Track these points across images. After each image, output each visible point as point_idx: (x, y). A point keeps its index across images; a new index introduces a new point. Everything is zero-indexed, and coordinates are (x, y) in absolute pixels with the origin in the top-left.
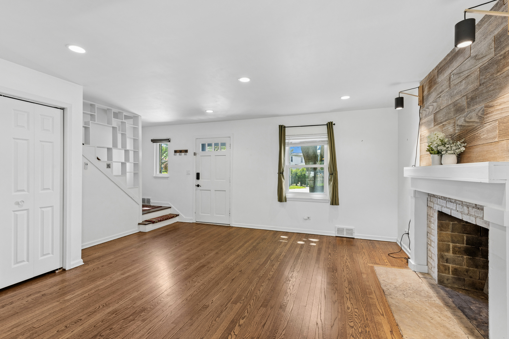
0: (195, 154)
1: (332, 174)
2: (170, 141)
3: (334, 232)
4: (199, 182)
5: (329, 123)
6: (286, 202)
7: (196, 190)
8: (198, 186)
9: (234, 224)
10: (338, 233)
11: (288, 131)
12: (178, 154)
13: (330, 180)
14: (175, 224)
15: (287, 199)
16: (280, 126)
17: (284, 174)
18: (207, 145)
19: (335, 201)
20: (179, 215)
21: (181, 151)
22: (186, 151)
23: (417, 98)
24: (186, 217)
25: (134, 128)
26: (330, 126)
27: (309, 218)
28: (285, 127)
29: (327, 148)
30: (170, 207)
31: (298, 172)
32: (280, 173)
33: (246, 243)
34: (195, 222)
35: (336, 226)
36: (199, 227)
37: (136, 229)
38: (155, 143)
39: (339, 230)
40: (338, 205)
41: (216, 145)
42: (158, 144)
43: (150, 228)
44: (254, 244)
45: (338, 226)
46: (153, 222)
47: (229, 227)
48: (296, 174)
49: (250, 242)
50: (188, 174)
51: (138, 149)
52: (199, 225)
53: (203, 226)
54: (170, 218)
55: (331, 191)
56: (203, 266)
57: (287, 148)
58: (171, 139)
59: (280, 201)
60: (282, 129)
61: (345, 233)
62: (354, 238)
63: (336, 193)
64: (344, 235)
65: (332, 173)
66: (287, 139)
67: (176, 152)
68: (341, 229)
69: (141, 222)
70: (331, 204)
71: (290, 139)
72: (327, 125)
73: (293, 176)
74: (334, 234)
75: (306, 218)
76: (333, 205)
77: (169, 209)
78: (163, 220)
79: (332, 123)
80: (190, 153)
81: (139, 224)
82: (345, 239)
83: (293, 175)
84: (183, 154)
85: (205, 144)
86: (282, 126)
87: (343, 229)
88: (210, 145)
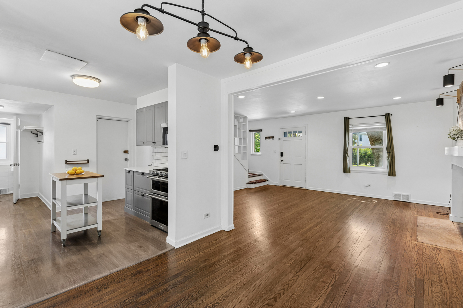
0: (279, 139)
1: (390, 153)
2: (262, 131)
3: (392, 197)
4: (282, 158)
5: (387, 114)
6: (350, 173)
7: (280, 164)
8: (282, 161)
9: (308, 188)
10: (395, 198)
11: (351, 121)
12: (267, 139)
13: (388, 158)
14: (266, 186)
15: (351, 171)
16: (344, 118)
17: (349, 152)
18: (288, 133)
19: (392, 172)
20: (268, 180)
21: (269, 138)
22: (273, 137)
23: (456, 98)
24: (274, 182)
25: (244, 124)
26: (388, 116)
27: (369, 185)
28: (349, 118)
29: (385, 133)
30: (262, 175)
31: (368, 151)
32: (345, 152)
33: (319, 198)
34: (280, 185)
35: (394, 192)
36: (283, 189)
37: (245, 186)
38: (252, 133)
39: (396, 195)
40: (395, 176)
41: (295, 132)
42: (254, 133)
43: (253, 186)
44: (325, 199)
45: (395, 192)
46: (255, 183)
47: (305, 190)
48: (366, 153)
49: (322, 198)
50: (275, 153)
51: (246, 137)
52: (281, 187)
53: (285, 188)
54: (264, 182)
55: (389, 166)
56: (295, 205)
57: (351, 134)
58: (263, 129)
59: (345, 172)
60: (347, 120)
61: (402, 198)
62: (410, 202)
63: (393, 167)
64: (400, 199)
65: (390, 151)
66: (351, 127)
67: (266, 138)
68: (398, 194)
69: (248, 182)
70: (388, 176)
71: (353, 127)
72: (385, 115)
73: (362, 156)
74: (392, 198)
75: (367, 185)
76: (390, 176)
77: (262, 176)
78: (260, 182)
79: (389, 114)
80: (276, 138)
81: (247, 183)
82: (402, 202)
83: (362, 154)
84: (271, 139)
85: (286, 132)
86: (346, 118)
87: (400, 195)
88: (290, 133)
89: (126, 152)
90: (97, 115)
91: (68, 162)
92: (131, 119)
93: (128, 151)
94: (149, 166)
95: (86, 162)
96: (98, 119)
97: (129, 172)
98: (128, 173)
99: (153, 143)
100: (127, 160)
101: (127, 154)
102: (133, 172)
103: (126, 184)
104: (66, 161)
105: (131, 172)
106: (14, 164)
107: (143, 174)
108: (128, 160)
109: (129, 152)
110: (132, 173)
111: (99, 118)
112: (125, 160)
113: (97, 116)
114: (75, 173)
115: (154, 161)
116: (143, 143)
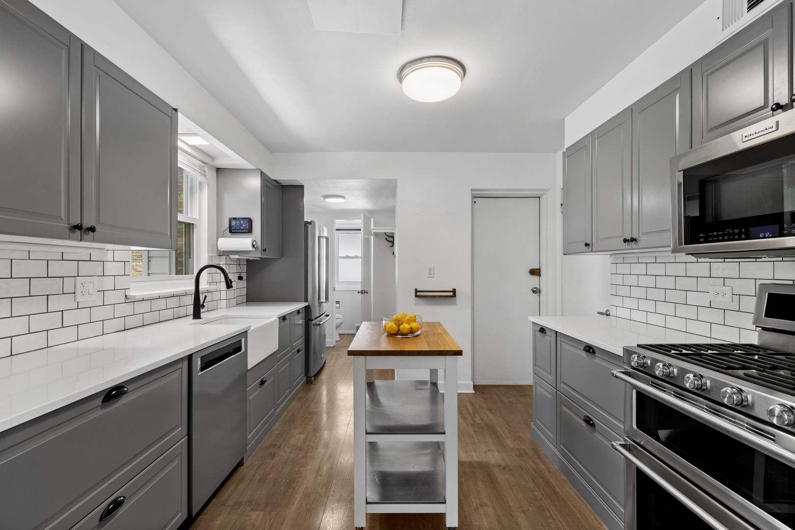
89: (535, 272)
90: (472, 190)
91: (418, 294)
92: (548, 190)
93: (540, 269)
94: (601, 313)
95: (451, 294)
96: (476, 200)
97: (543, 330)
98: (539, 334)
99: (625, 241)
100: (536, 291)
101: (536, 278)
102: (554, 335)
103: (535, 364)
104: (416, 291)
105: (548, 332)
106: (362, 291)
107: (590, 349)
108: (540, 292)
109: (543, 273)
110: (550, 338)
111: (476, 197)
112: (534, 292)
113: (473, 193)
114: (399, 330)
115: (618, 301)
116: (587, 245)
